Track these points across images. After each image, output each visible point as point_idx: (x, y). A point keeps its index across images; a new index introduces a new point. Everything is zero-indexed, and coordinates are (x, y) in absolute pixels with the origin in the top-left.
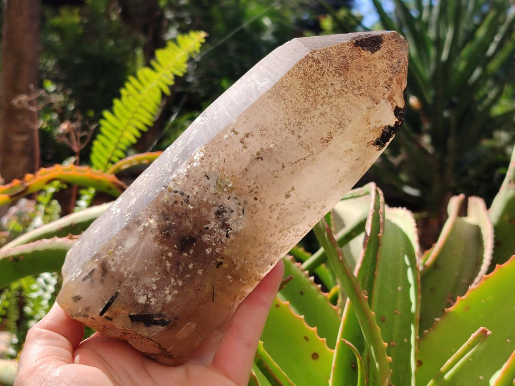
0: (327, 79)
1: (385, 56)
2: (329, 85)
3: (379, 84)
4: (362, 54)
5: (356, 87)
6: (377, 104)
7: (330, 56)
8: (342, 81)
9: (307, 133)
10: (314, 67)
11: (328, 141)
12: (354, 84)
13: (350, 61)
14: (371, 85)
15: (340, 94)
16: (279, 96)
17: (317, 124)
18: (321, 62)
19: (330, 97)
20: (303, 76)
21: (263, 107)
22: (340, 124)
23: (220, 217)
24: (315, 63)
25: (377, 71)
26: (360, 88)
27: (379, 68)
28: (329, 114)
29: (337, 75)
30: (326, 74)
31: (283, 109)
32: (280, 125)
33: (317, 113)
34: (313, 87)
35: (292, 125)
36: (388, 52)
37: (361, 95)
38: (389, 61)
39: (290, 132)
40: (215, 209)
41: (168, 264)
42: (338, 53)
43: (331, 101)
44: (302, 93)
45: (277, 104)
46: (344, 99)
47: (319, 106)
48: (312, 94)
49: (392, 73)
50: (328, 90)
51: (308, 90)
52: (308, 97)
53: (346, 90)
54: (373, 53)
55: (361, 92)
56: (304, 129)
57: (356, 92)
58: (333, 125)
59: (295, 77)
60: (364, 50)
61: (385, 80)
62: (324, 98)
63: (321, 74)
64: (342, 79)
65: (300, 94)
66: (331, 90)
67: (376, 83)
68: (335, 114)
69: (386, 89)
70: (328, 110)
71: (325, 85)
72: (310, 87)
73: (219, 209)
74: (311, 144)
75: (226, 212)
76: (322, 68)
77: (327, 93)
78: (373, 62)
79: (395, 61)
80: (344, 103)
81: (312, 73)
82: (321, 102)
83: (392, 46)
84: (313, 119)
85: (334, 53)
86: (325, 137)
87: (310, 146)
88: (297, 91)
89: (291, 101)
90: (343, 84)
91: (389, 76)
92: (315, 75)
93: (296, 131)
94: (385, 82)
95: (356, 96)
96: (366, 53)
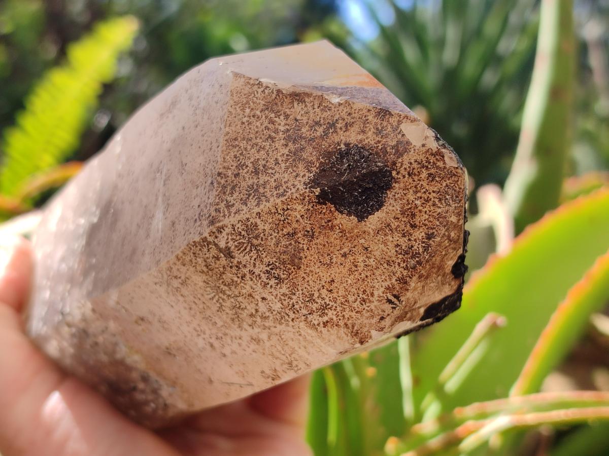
0: (252, 288)
1: (395, 224)
2: (258, 298)
3: (372, 295)
4: (335, 222)
5: (315, 306)
6: (362, 343)
7: (256, 237)
8: (284, 295)
9: (235, 355)
10: (223, 262)
11: (273, 380)
12: (312, 300)
13: (304, 243)
14: (351, 298)
15: (281, 318)
16: (171, 287)
17: (249, 350)
18: (236, 254)
19: (264, 318)
20: (205, 269)
21: (151, 292)
22: (290, 365)
24: (223, 255)
25: (372, 262)
26: (324, 309)
27: (377, 253)
28: (268, 344)
29: (273, 282)
30: (248, 278)
31: (185, 308)
32: (187, 328)
33: (245, 335)
34: (228, 293)
35: (208, 335)
36: (403, 213)
37: (325, 324)
38: (404, 236)
39: (208, 344)
42: (277, 227)
43: (266, 324)
44: (210, 297)
45: (173, 298)
46: (290, 329)
47: (247, 327)
48: (229, 304)
49: (406, 268)
50: (257, 305)
51: (221, 295)
52: (221, 305)
53: (292, 315)
54: (361, 217)
55: (325, 319)
56: (228, 347)
57: (315, 319)
58: (277, 362)
59: (192, 269)
60: (341, 212)
61: (388, 283)
62: (252, 315)
63: (239, 276)
65: (207, 297)
66: (263, 305)
67: (364, 292)
68: (279, 347)
69: (388, 307)
70: (264, 337)
71: (251, 296)
72: (223, 292)
74: (246, 371)
76: (238, 266)
77: (257, 310)
78: (363, 241)
79: (419, 234)
80: (291, 335)
81: (221, 269)
82: (249, 320)
83: (416, 192)
84: (240, 341)
85: (267, 227)
86: (267, 373)
88: (200, 291)
89: (195, 303)
90: (285, 303)
91: (399, 274)
93: (216, 346)
94: (388, 288)
95: (314, 327)
96: (345, 220)
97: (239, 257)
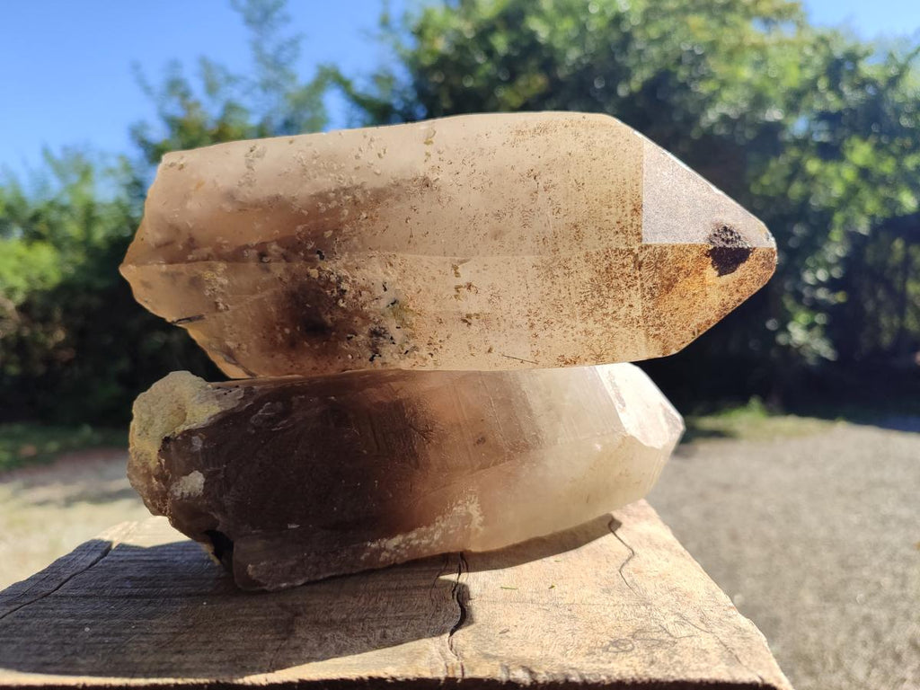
0: (630, 296)
1: (731, 285)
2: (626, 304)
3: (689, 325)
4: (705, 271)
5: (658, 322)
6: (663, 354)
7: (661, 262)
8: (648, 308)
9: (549, 339)
10: (627, 270)
11: (567, 363)
12: (659, 318)
13: (681, 278)
14: (678, 324)
15: (629, 323)
16: (549, 273)
17: (570, 338)
18: (643, 268)
19: (615, 319)
20: (603, 270)
21: (518, 271)
22: (599, 356)
23: (375, 338)
24: (632, 265)
25: (703, 305)
26: (662, 325)
27: (709, 301)
28: (595, 337)
29: (648, 296)
30: (635, 288)
31: (542, 293)
32: (521, 307)
33: (581, 326)
34: (604, 293)
35: (538, 318)
36: (739, 281)
37: (655, 336)
38: (729, 295)
39: (529, 324)
40: (372, 326)
41: (280, 338)
42: (676, 260)
43: (611, 324)
44: (582, 291)
45: (539, 282)
46: (628, 332)
47: (590, 321)
48: (593, 301)
49: (717, 315)
50: (619, 308)
51: (595, 293)
52: (586, 300)
53: (641, 323)
54: (720, 275)
55: (657, 332)
56: (548, 333)
57: (653, 331)
58: (588, 352)
59: (591, 266)
60: (713, 267)
61: (701, 321)
62: (607, 315)
63: (629, 284)
64: (650, 305)
65: (579, 290)
66: (624, 310)
67: (687, 322)
68: (603, 343)
69: (691, 336)
70: (599, 332)
71: (622, 301)
72: (600, 291)
73: (378, 329)
74: (544, 353)
75: (385, 338)
76: (636, 278)
77: (615, 312)
78: (708, 289)
79: (736, 297)
80: (624, 337)
81: (618, 275)
82: (598, 318)
83: (752, 271)
84: (569, 329)
85: (671, 258)
86: (568, 357)
87: (541, 354)
88: (577, 284)
89: (560, 291)
90: (645, 313)
91: (709, 318)
92: (620, 280)
93: (537, 327)
94: (698, 324)
95: (647, 335)
96: (711, 273)
97: (643, 271)
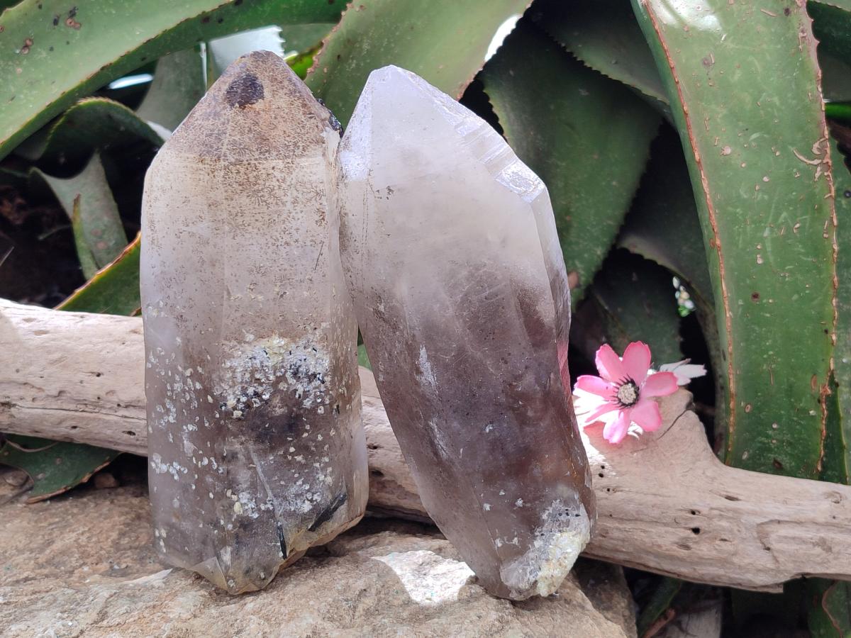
0: (264, 169)
1: (274, 88)
2: (272, 171)
3: (302, 121)
4: (257, 110)
5: (292, 148)
6: (324, 143)
7: (240, 145)
8: (277, 155)
9: (299, 232)
10: (242, 170)
11: (323, 219)
12: (288, 146)
13: (257, 128)
14: (298, 131)
15: (289, 170)
16: (240, 227)
17: (300, 215)
18: (242, 158)
19: (284, 180)
20: (241, 188)
21: (238, 251)
22: (318, 194)
23: (300, 375)
24: (238, 166)
25: (286, 111)
26: (295, 144)
27: (284, 105)
28: (300, 196)
29: (267, 154)
30: (258, 165)
31: (257, 234)
32: (270, 251)
33: (289, 206)
34: (260, 188)
35: (280, 238)
36: (272, 82)
37: (304, 150)
38: (283, 89)
39: (286, 246)
40: (288, 375)
41: (299, 458)
42: (242, 133)
43: (288, 183)
44: (257, 204)
45: (248, 236)
46: (297, 170)
47: (285, 199)
48: (267, 196)
49: (299, 99)
50: (275, 177)
51: (260, 195)
52: (265, 201)
53: (290, 160)
54: (263, 98)
55: (301, 148)
56: (293, 231)
57: (298, 152)
58: (313, 202)
59: (237, 196)
60: (254, 103)
61: (301, 113)
62: (280, 187)
63: (254, 169)
64: (275, 153)
65: (257, 206)
66: (277, 173)
67: (299, 123)
68: (305, 190)
69: (312, 120)
70: (295, 193)
71: (268, 175)
72: (259, 191)
73: (292, 371)
74: (313, 236)
75: (300, 366)
76: (249, 164)
77: (278, 180)
78: (274, 106)
79: (286, 83)
80: (301, 174)
81: (246, 177)
82: (282, 193)
83: (266, 71)
84: (292, 215)
85: (239, 137)
86: (317, 218)
87: (314, 239)
88: (251, 207)
89: (257, 220)
90: (281, 158)
91: (300, 105)
92: (250, 175)
93: (288, 240)
94: (304, 114)
95: (302, 156)
96: (259, 105)
97: (245, 158)
